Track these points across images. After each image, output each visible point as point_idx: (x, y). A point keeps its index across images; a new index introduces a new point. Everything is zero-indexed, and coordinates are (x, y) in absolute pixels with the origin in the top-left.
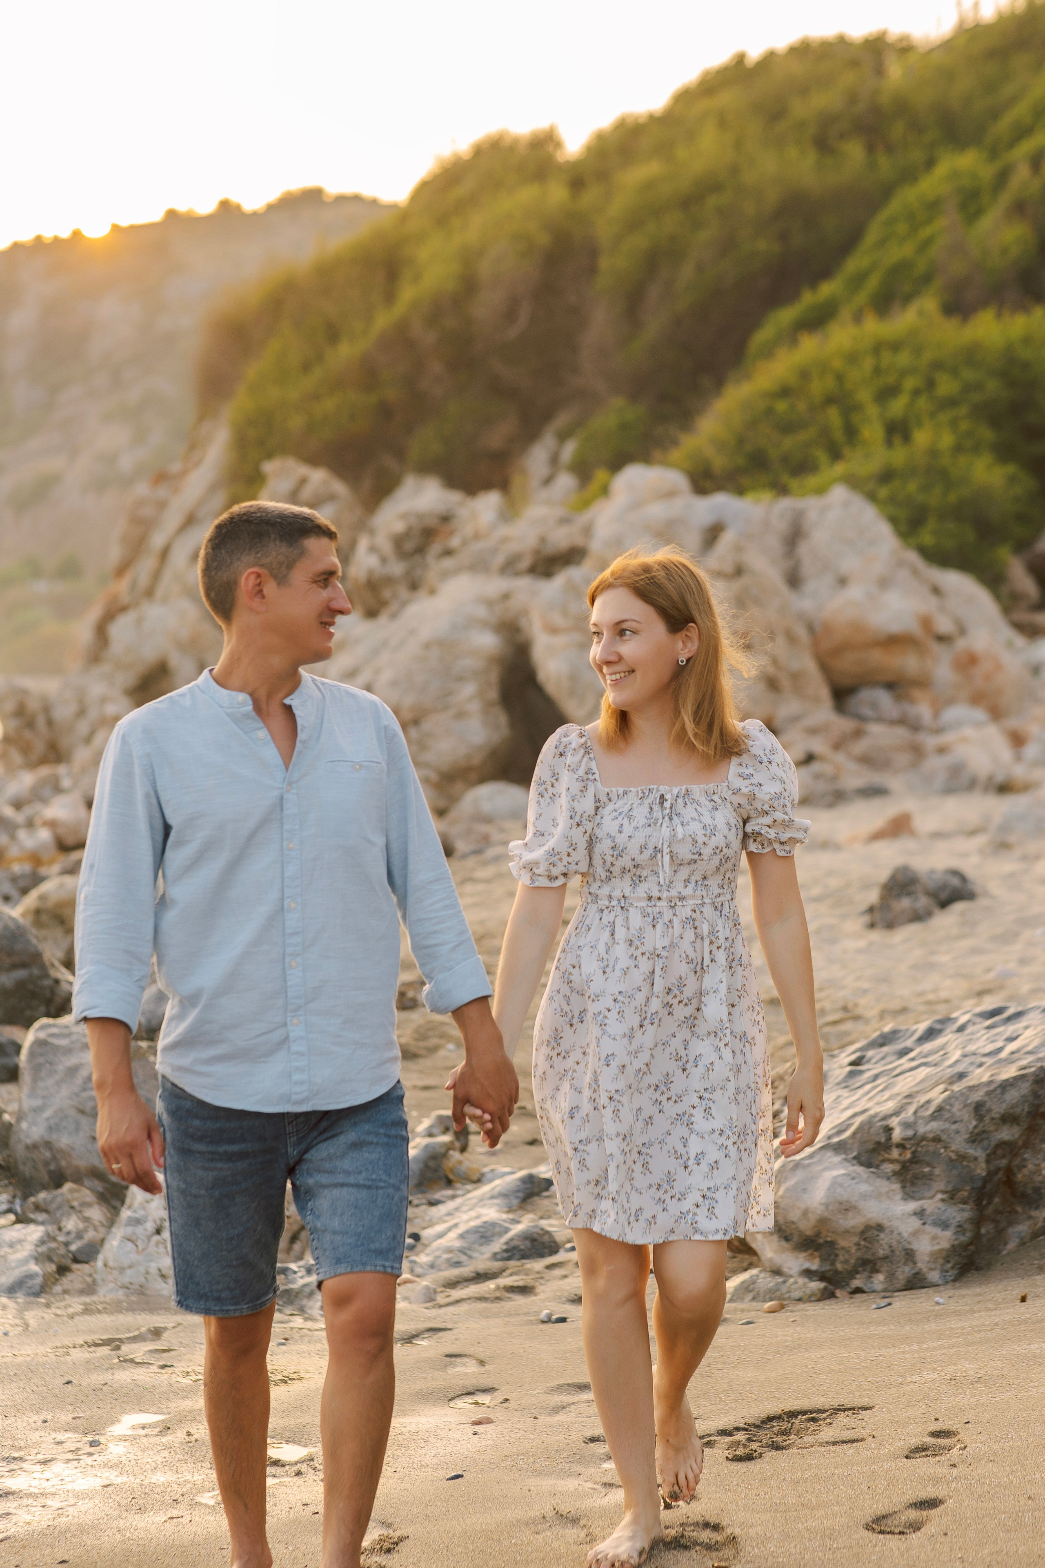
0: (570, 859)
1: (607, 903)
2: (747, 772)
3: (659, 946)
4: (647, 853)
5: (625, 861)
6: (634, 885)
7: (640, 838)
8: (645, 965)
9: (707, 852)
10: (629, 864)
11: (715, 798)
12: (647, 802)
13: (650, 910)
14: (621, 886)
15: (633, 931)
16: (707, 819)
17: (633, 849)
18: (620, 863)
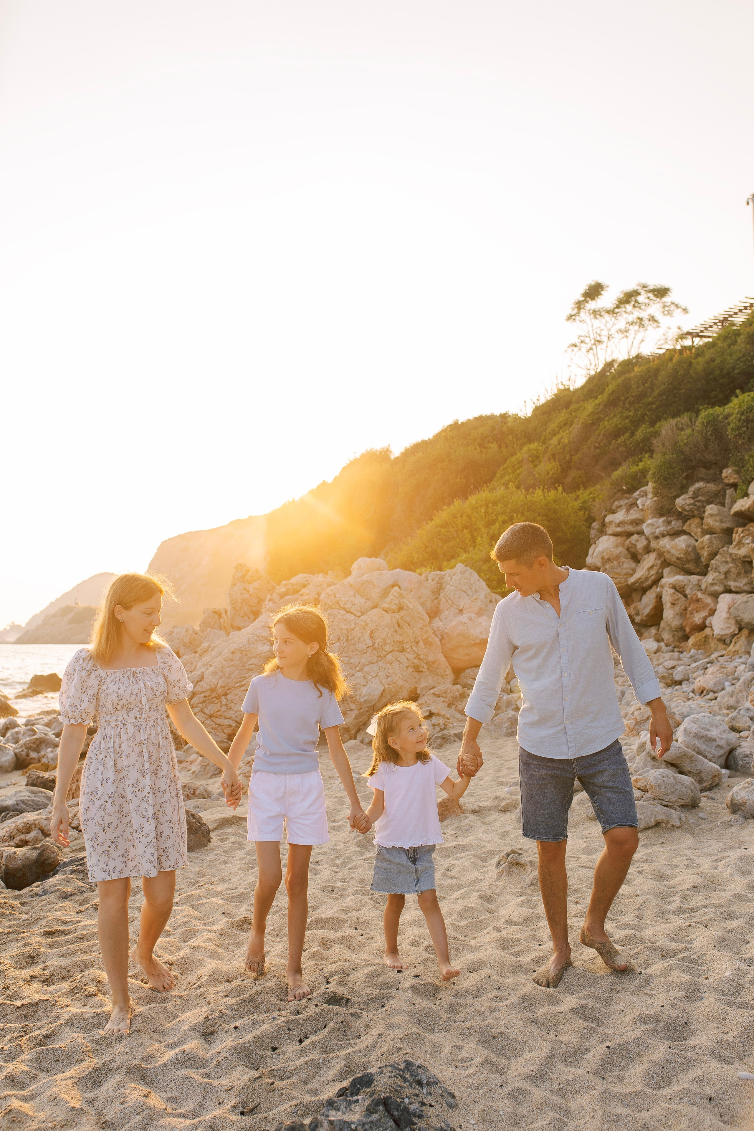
0: (81, 708)
1: (115, 723)
2: (166, 660)
3: (143, 739)
4: (134, 696)
5: (124, 702)
6: (128, 713)
7: (129, 691)
8: (137, 749)
9: (158, 693)
10: (126, 703)
11: (156, 672)
12: (126, 675)
13: (136, 724)
14: (121, 714)
15: (130, 734)
16: (155, 680)
17: (127, 695)
18: (121, 703)
